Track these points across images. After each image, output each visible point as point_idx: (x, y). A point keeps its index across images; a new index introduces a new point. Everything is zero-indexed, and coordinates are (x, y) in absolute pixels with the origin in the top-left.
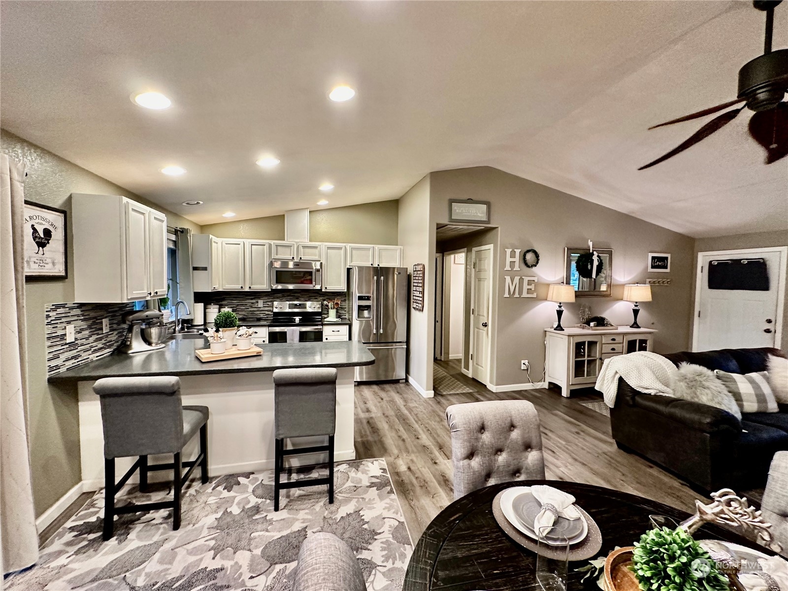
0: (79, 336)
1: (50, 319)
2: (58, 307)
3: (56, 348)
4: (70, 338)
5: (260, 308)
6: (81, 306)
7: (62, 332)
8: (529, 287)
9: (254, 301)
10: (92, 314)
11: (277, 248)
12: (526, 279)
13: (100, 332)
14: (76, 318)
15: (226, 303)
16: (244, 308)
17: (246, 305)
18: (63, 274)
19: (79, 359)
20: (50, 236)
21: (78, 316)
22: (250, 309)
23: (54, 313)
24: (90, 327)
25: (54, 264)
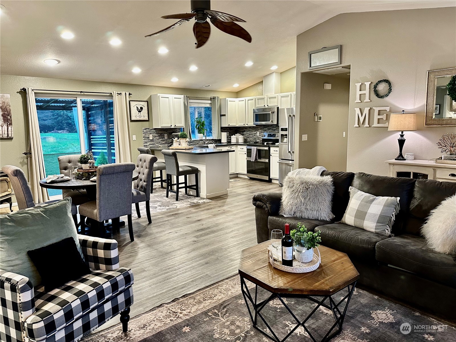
0: (154, 138)
1: (144, 132)
2: (146, 129)
3: (146, 140)
4: (151, 138)
5: (258, 136)
6: (155, 129)
7: (149, 136)
8: (380, 117)
9: (255, 132)
10: (160, 132)
11: (258, 100)
12: (376, 110)
13: (163, 138)
14: (153, 133)
15: (245, 133)
16: (252, 136)
17: (253, 134)
18: (148, 119)
19: (155, 145)
20: (143, 109)
21: (154, 132)
22: (254, 137)
23: (145, 131)
24: (159, 136)
25: (144, 117)
